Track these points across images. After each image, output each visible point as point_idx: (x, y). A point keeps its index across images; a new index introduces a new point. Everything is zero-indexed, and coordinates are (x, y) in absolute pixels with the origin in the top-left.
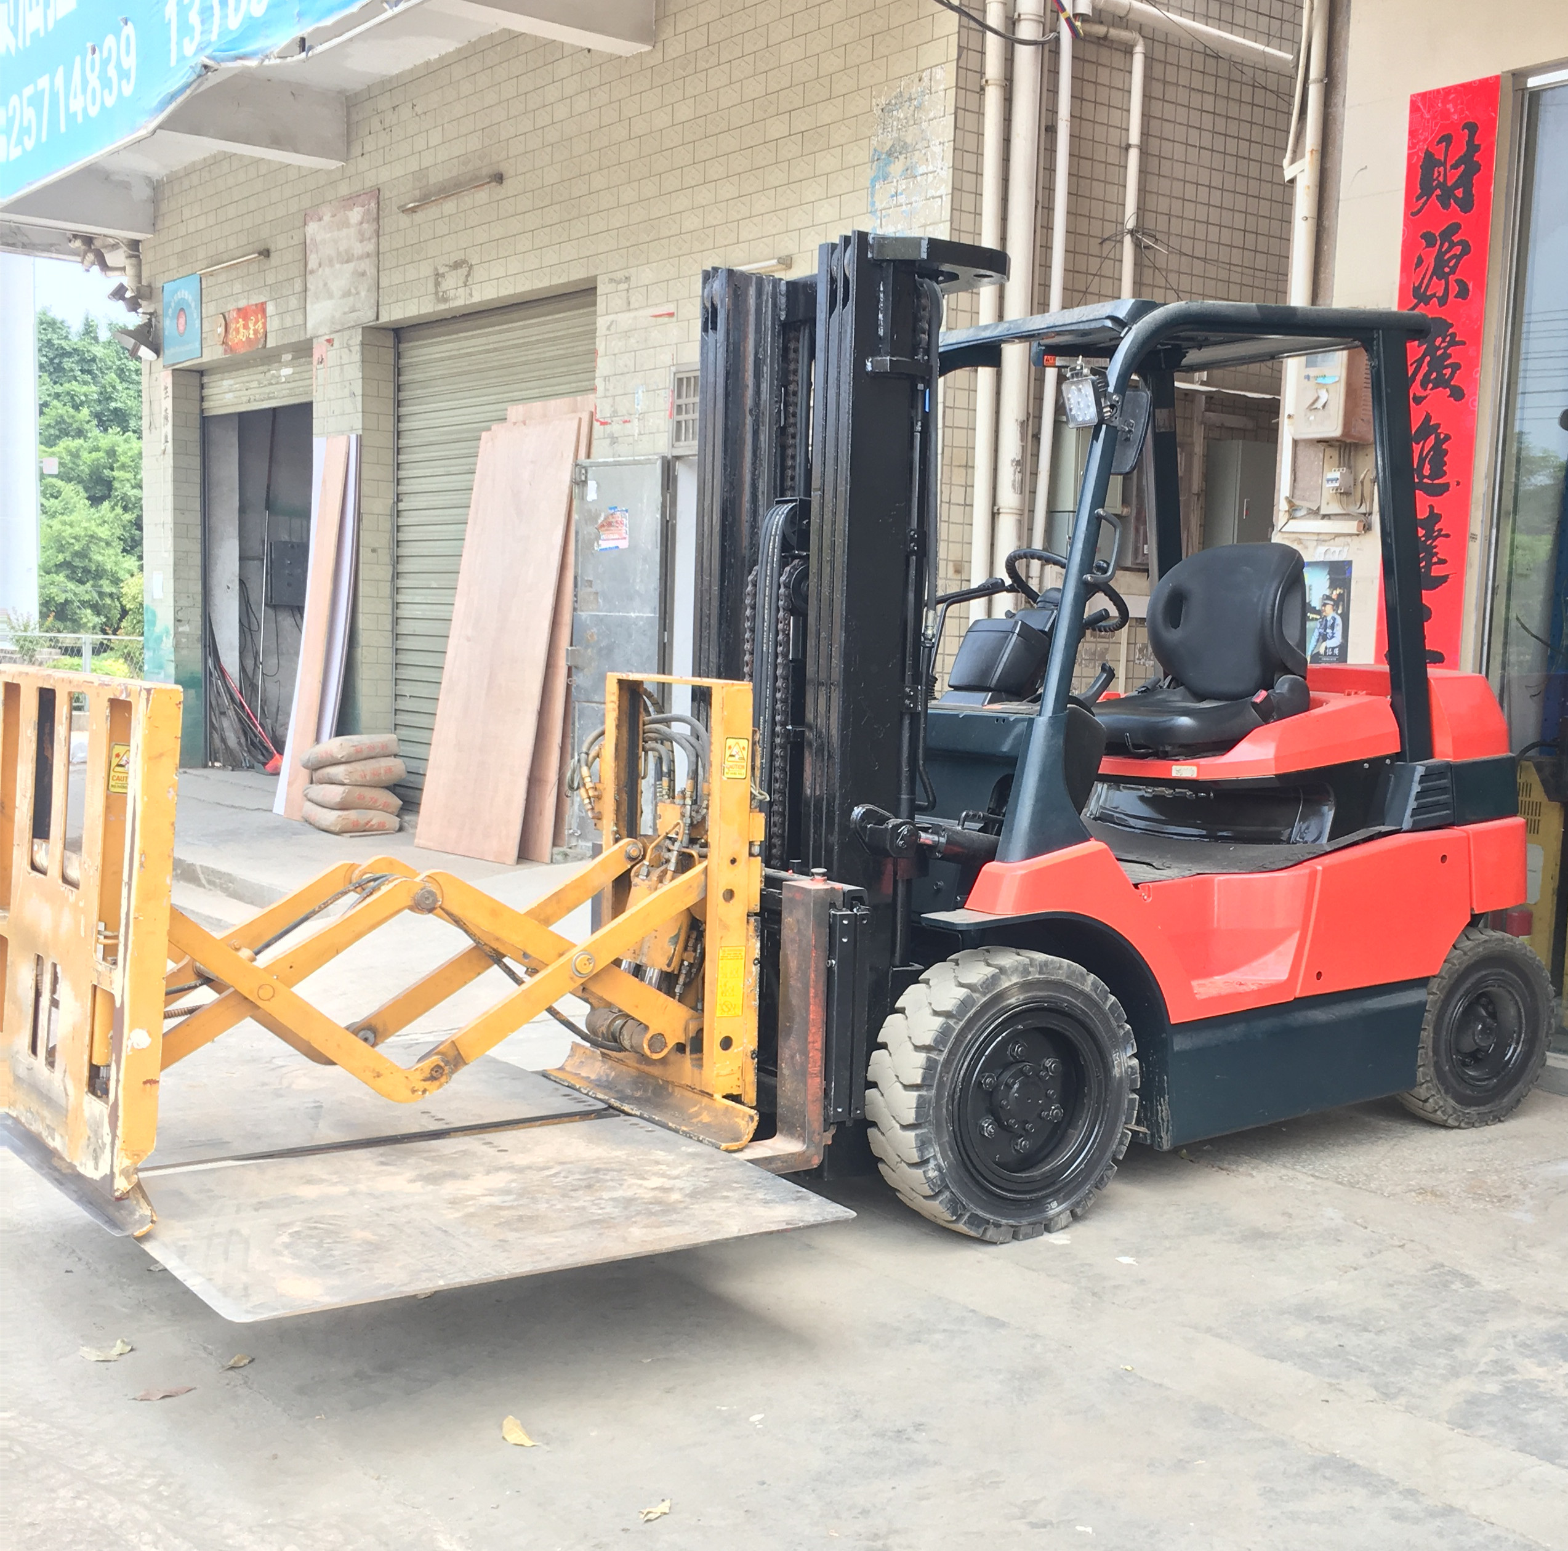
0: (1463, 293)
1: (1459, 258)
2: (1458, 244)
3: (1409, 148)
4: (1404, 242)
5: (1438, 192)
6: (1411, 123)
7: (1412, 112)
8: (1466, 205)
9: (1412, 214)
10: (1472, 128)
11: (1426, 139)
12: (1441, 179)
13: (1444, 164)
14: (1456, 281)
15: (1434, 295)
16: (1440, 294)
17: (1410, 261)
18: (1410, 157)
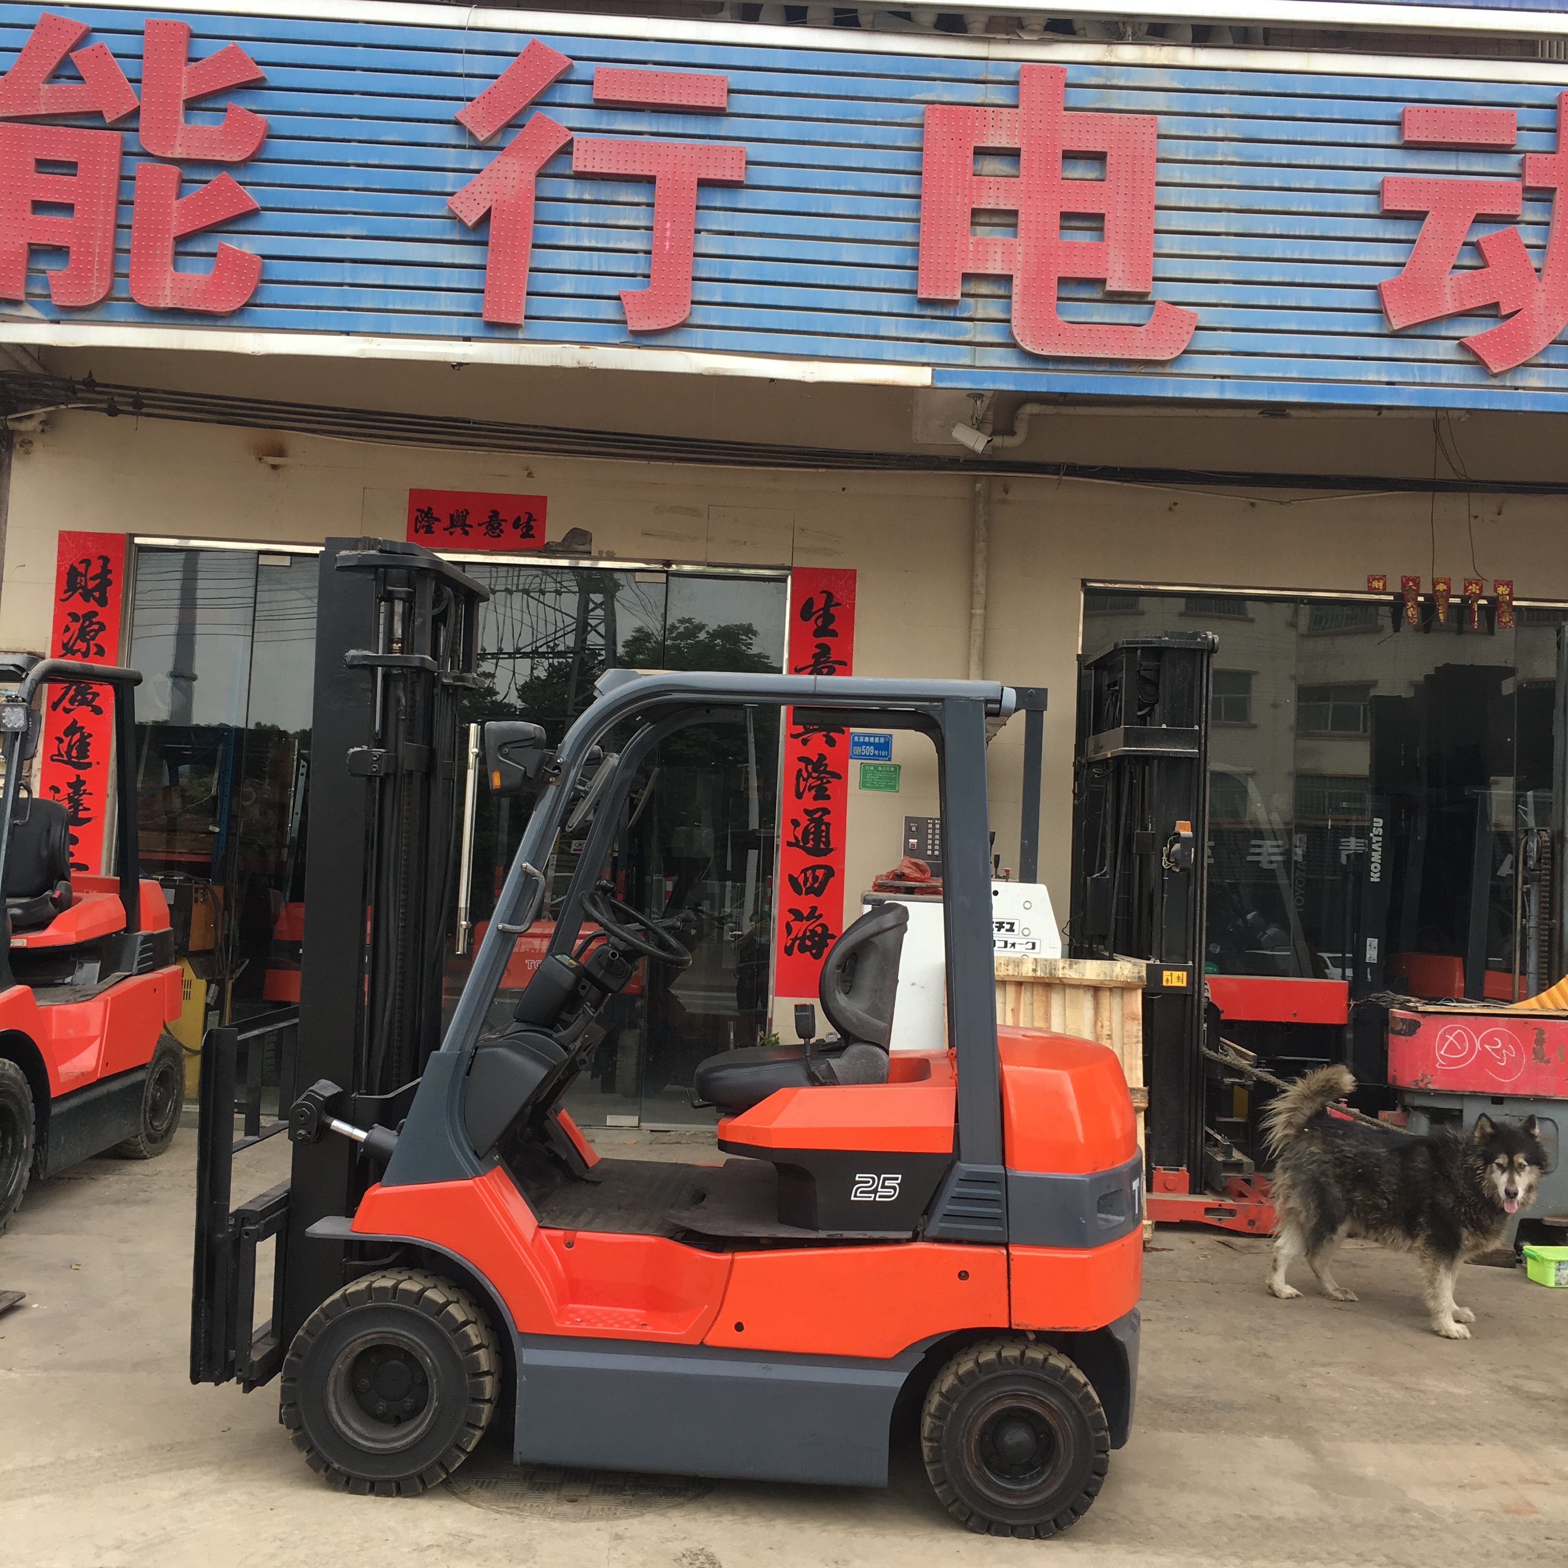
0: (101, 651)
1: (97, 632)
2: (96, 623)
3: (58, 561)
4: (55, 616)
5: (80, 591)
6: (59, 546)
7: (59, 540)
8: (102, 602)
9: (61, 600)
10: (106, 560)
11: (71, 559)
12: (83, 584)
13: (85, 576)
14: (96, 645)
15: (79, 650)
16: (84, 650)
17: (60, 628)
18: (59, 566)
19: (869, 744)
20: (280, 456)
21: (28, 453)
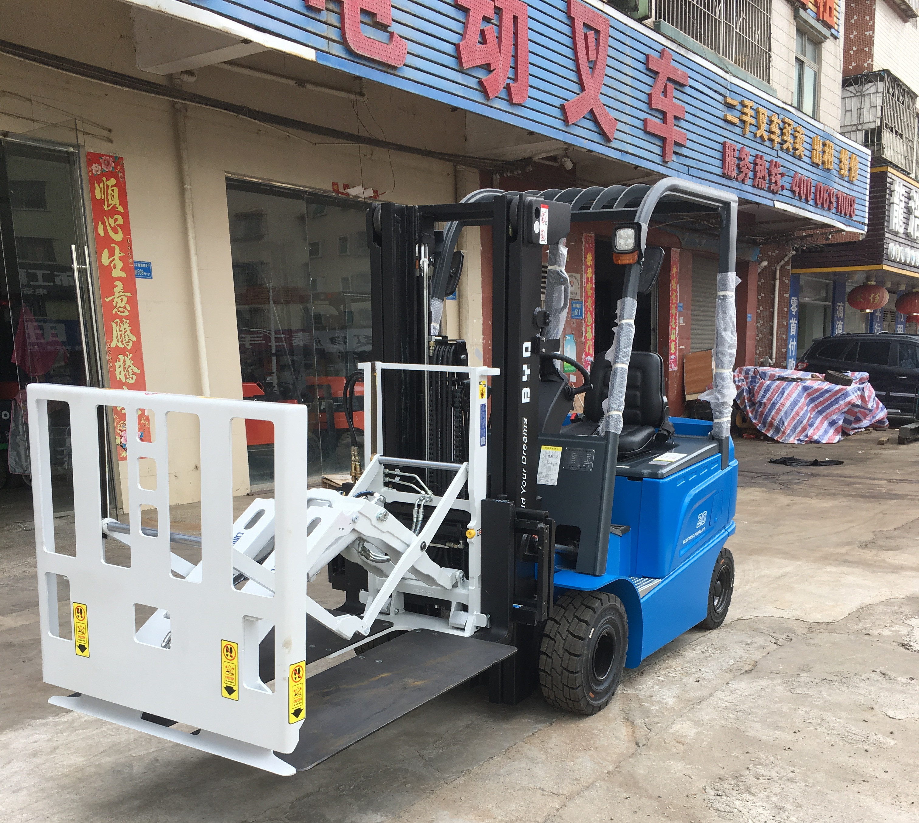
19: (140, 268)
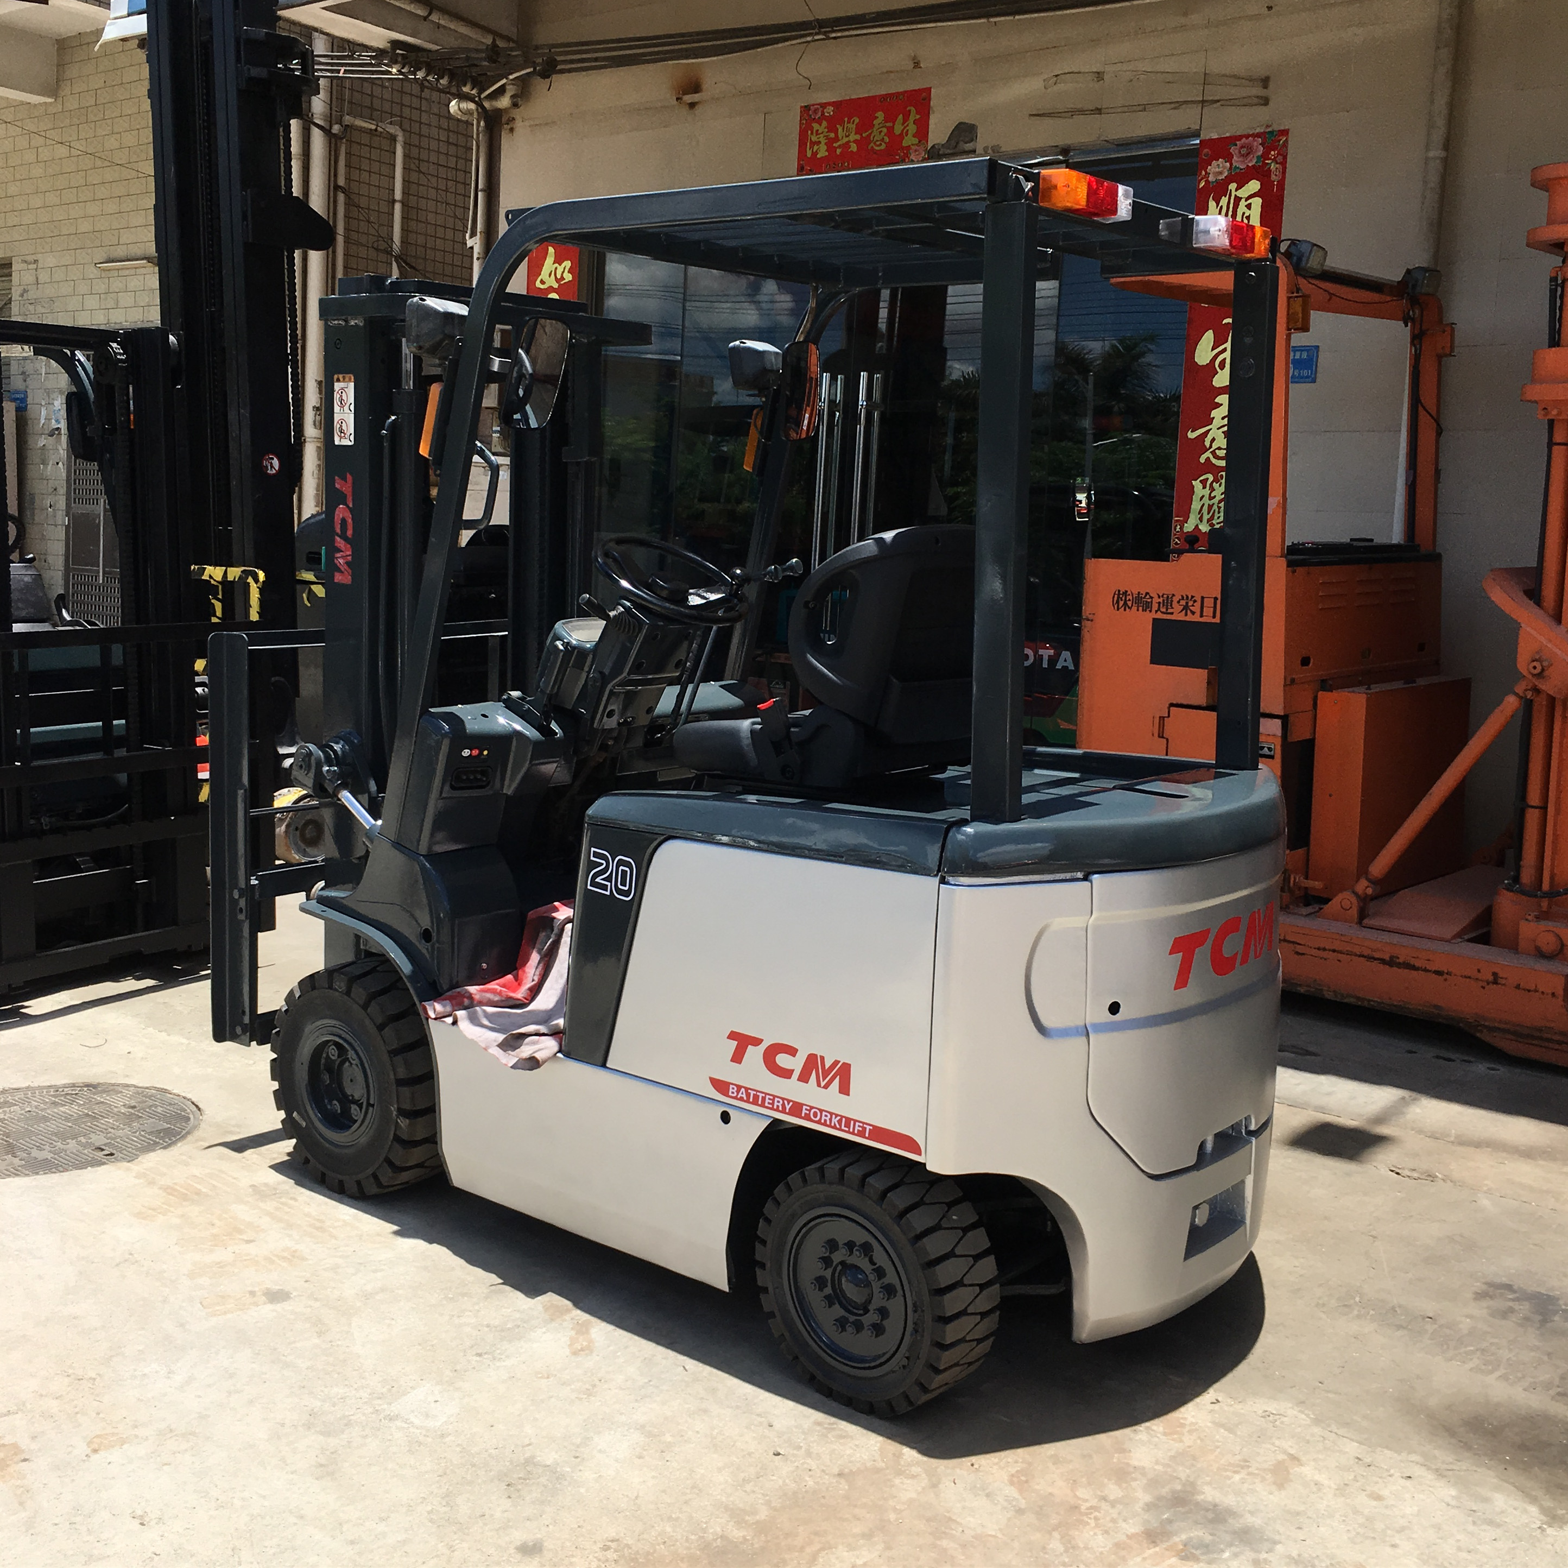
20: (696, 92)
21: (512, 130)
